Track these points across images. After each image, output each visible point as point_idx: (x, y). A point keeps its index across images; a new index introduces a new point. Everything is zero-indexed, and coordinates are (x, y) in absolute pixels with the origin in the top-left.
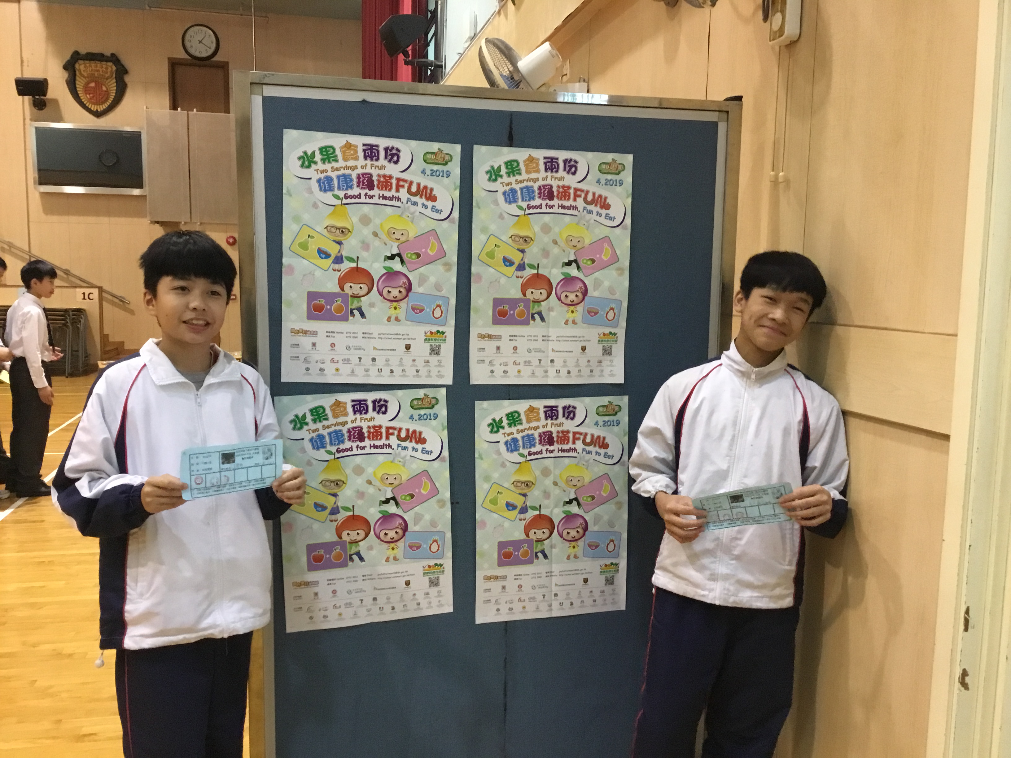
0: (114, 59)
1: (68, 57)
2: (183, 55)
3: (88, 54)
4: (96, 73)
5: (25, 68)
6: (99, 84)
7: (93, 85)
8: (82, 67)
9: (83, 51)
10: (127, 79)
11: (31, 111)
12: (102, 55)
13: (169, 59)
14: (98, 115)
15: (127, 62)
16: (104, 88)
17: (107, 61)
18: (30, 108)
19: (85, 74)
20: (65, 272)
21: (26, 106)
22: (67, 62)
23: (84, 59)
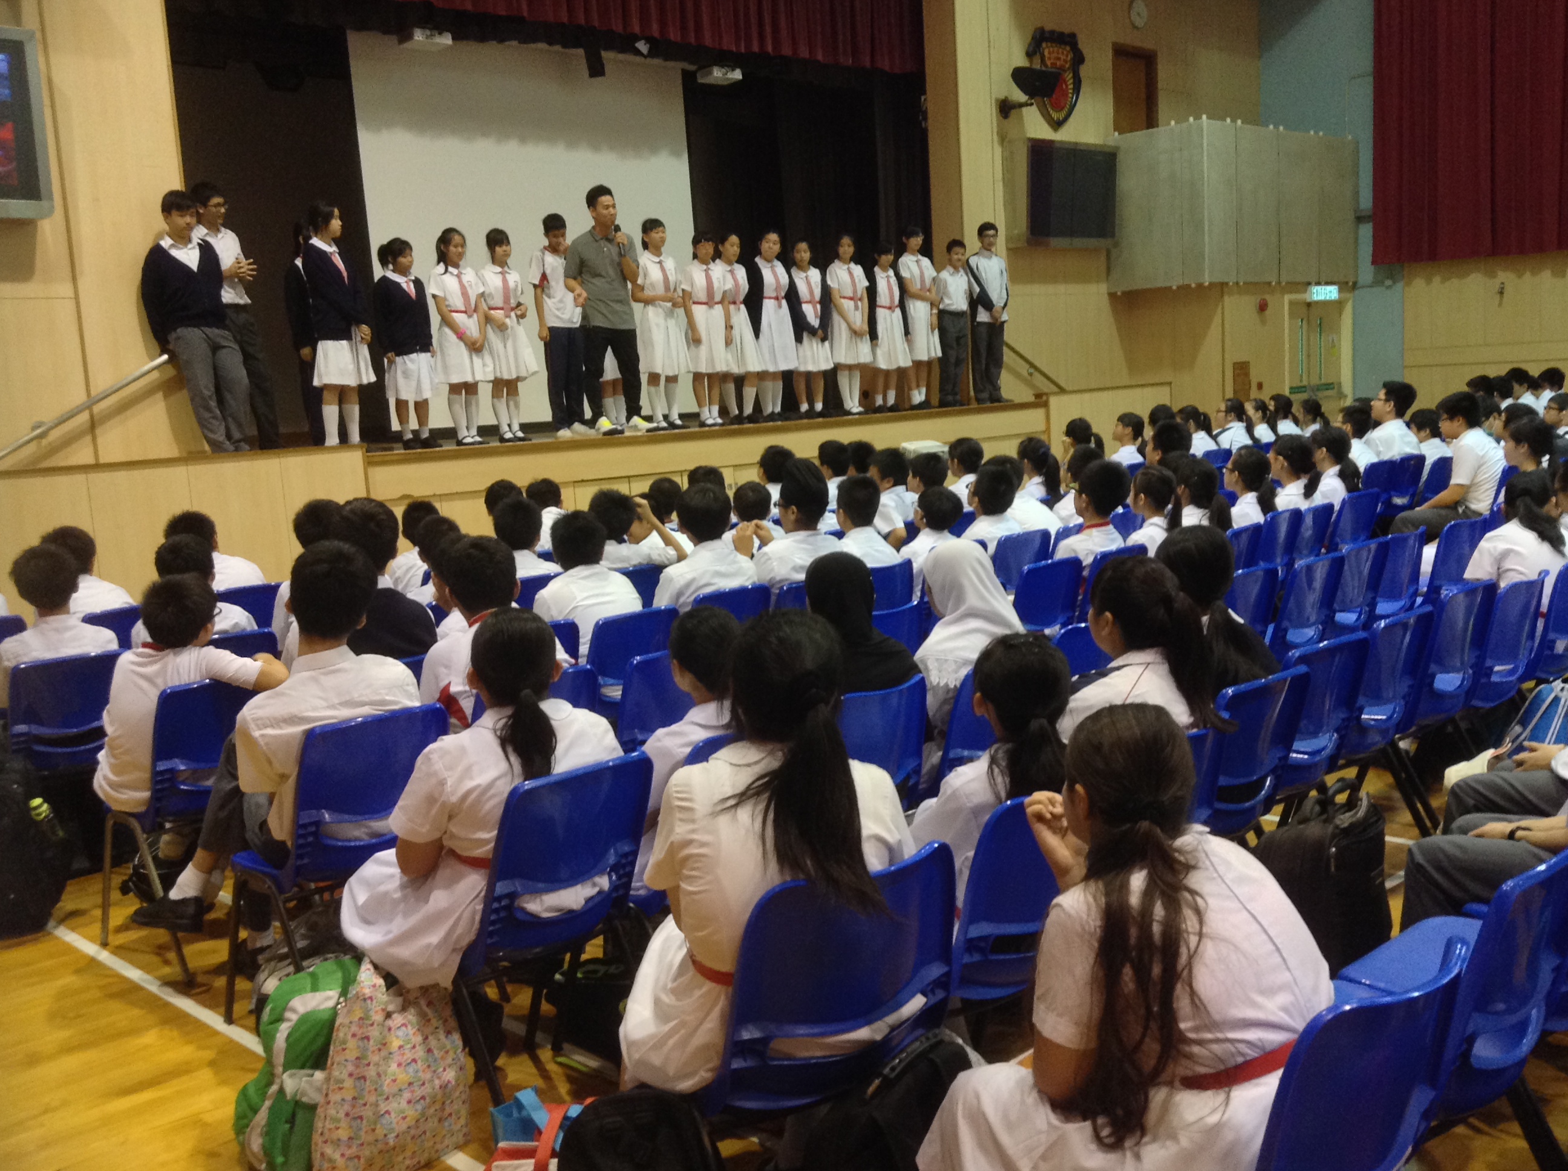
0: (1073, 41)
1: (1029, 37)
3: (1052, 32)
4: (1058, 63)
8: (1046, 51)
9: (1047, 29)
10: (1082, 71)
11: (998, 123)
13: (1113, 44)
14: (1057, 125)
16: (1064, 86)
17: (1066, 43)
18: (997, 117)
19: (1049, 63)
20: (1032, 370)
21: (994, 114)
22: (1030, 45)
23: (1046, 40)
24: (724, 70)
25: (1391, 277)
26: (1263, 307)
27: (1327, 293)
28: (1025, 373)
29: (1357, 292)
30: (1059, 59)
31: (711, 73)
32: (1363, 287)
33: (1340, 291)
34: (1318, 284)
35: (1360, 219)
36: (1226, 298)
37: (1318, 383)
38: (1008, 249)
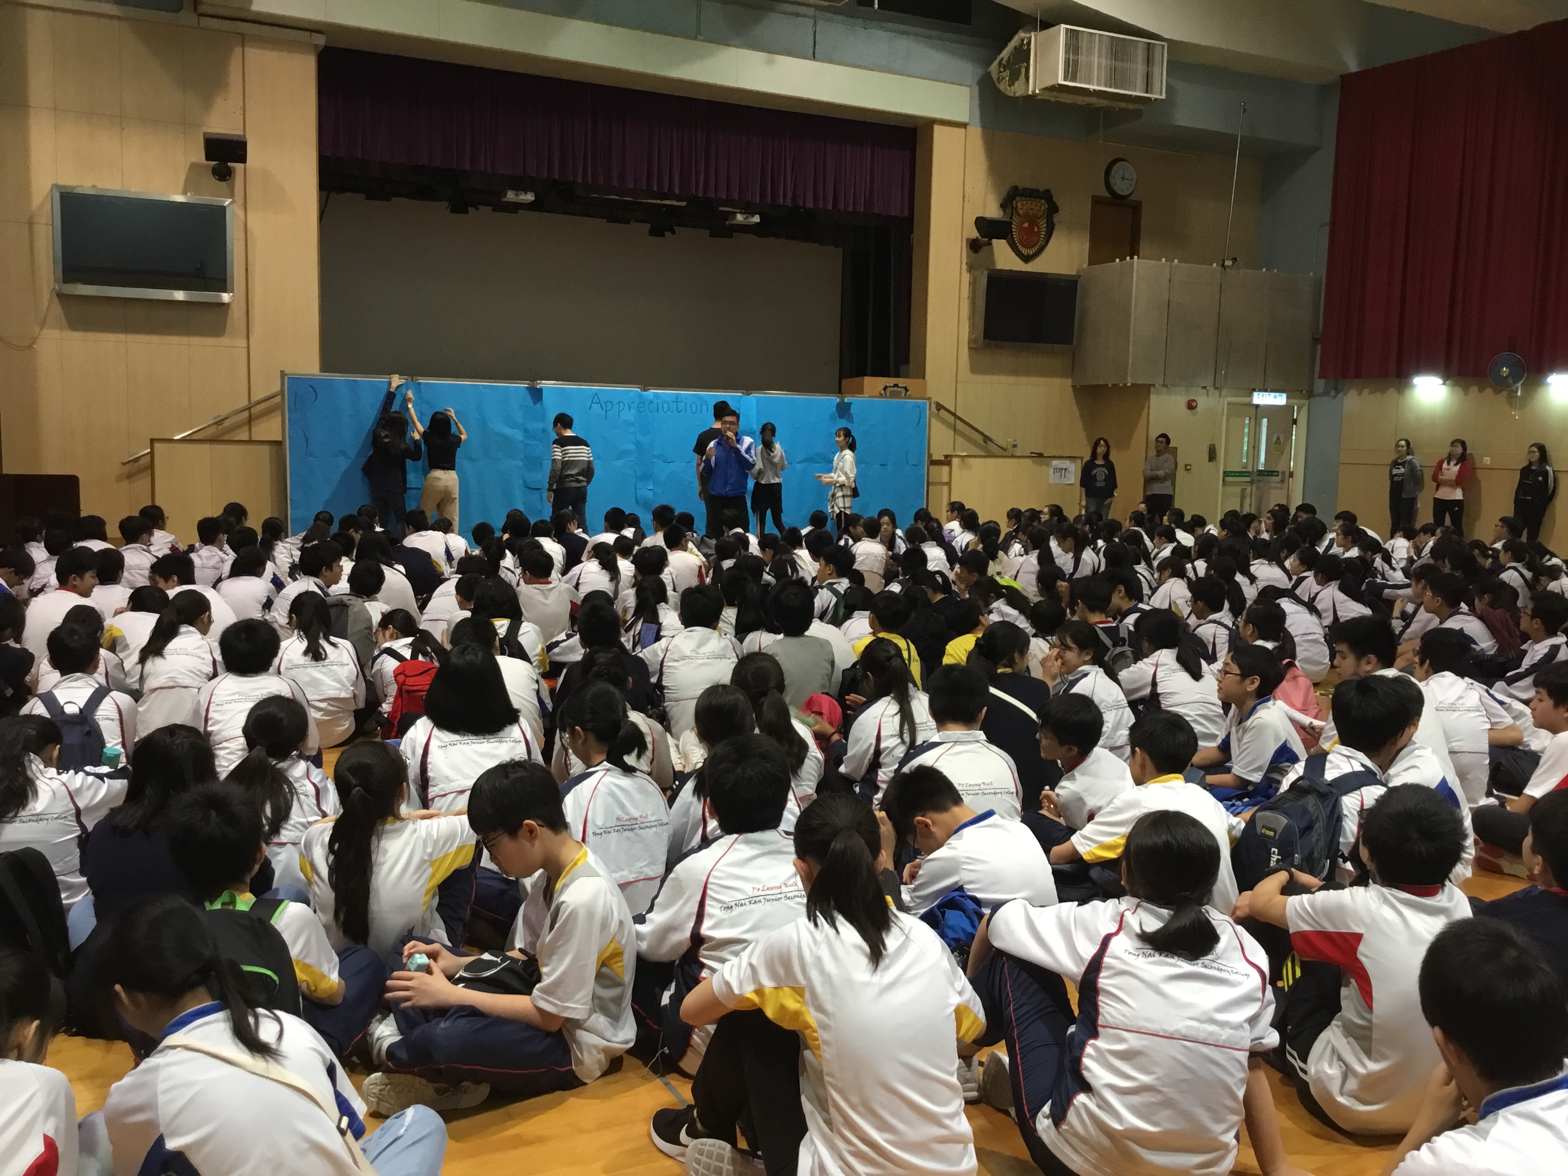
0: (1047, 196)
1: (1004, 193)
2: (1104, 193)
3: (1026, 189)
4: (1031, 212)
5: (966, 203)
6: (1033, 224)
7: (1026, 225)
8: (1019, 205)
9: (1020, 187)
10: (1056, 218)
11: (968, 256)
12: (1038, 191)
13: (1093, 196)
14: (1026, 259)
15: (1059, 201)
16: (1036, 229)
17: (1041, 198)
18: (967, 252)
19: (1021, 212)
21: (965, 250)
22: (1004, 199)
23: (1021, 195)
24: (744, 216)
25: (1335, 388)
26: (1192, 405)
27: (1273, 399)
29: (1307, 400)
30: (1032, 209)
33: (1289, 398)
34: (1261, 390)
35: (1313, 340)
36: (1153, 397)
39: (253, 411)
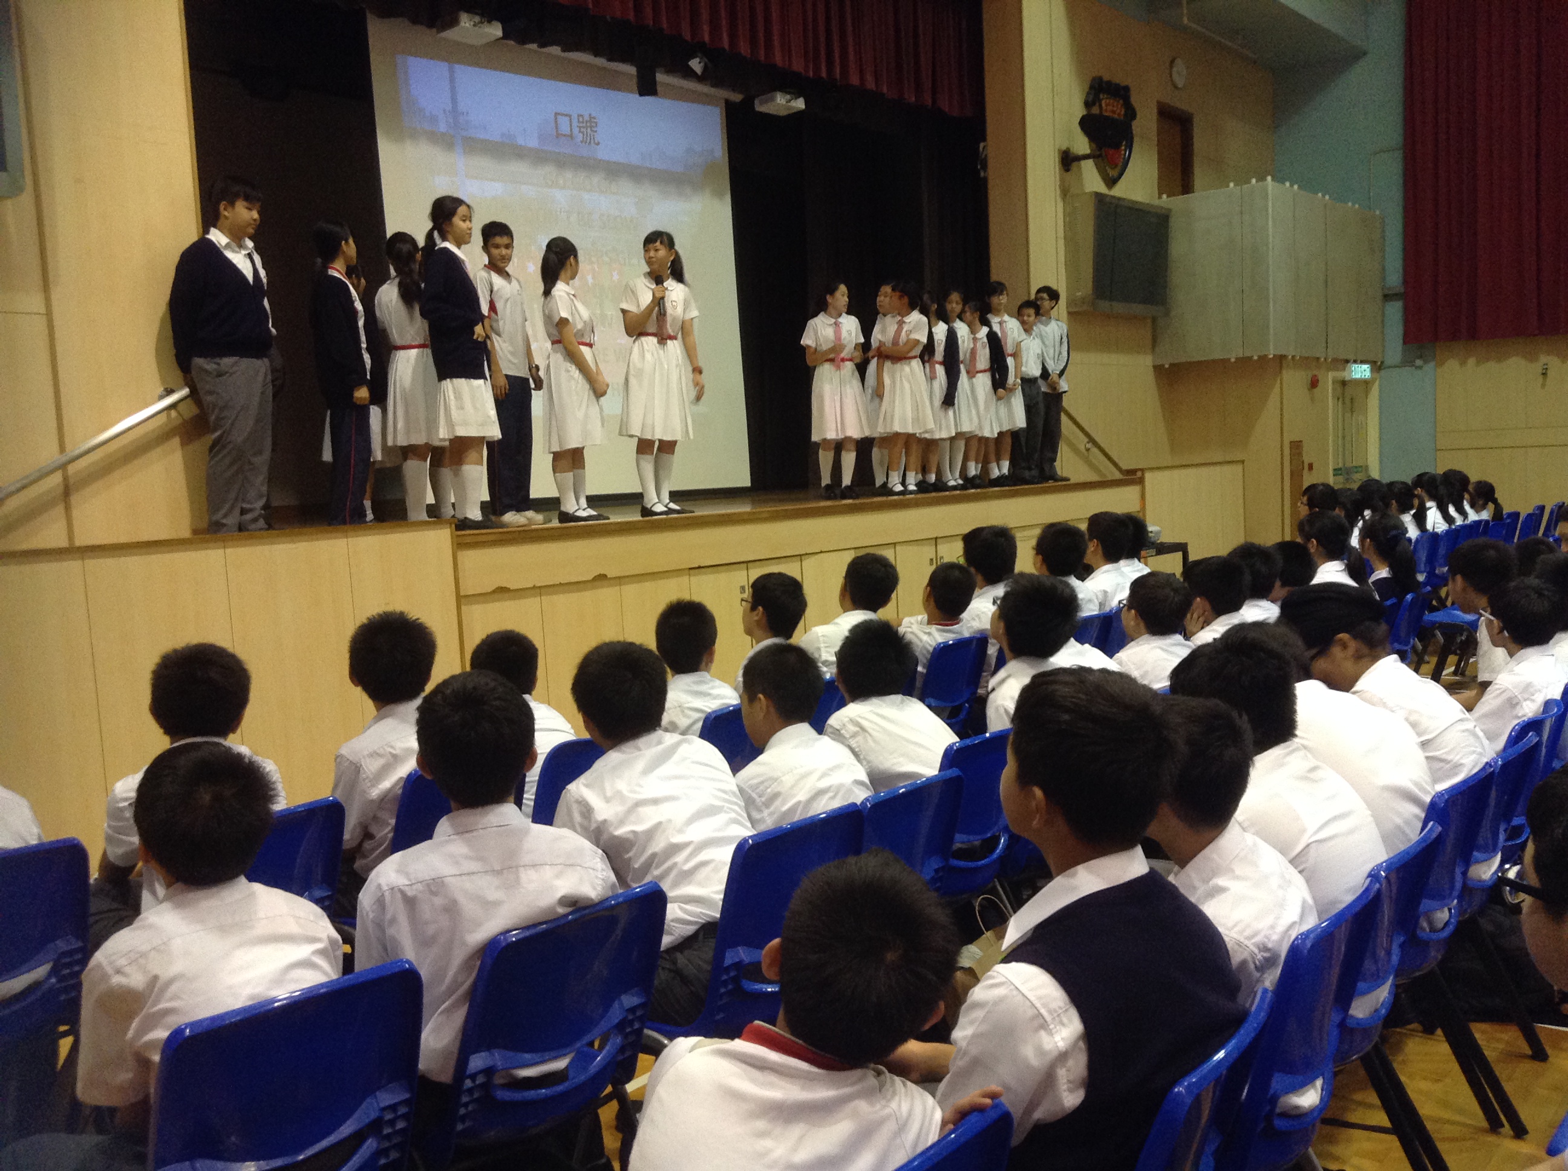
0: (1126, 95)
1: (1087, 87)
3: (1109, 83)
4: (1114, 116)
5: (1055, 96)
8: (1103, 104)
11: (1060, 175)
12: (1119, 86)
13: (1158, 101)
14: (1111, 180)
15: (1135, 103)
17: (1120, 97)
20: (1089, 446)
21: (1057, 164)
22: (1088, 94)
23: (1103, 90)
24: (788, 97)
25: (1421, 357)
26: (1314, 383)
27: (1361, 371)
28: (1082, 448)
29: (1383, 372)
30: (1114, 111)
31: (773, 99)
32: (1389, 367)
33: (1372, 371)
34: (1355, 362)
35: (1387, 297)
36: (1284, 372)
37: (1351, 465)
38: (1069, 313)
39: (72, 469)
